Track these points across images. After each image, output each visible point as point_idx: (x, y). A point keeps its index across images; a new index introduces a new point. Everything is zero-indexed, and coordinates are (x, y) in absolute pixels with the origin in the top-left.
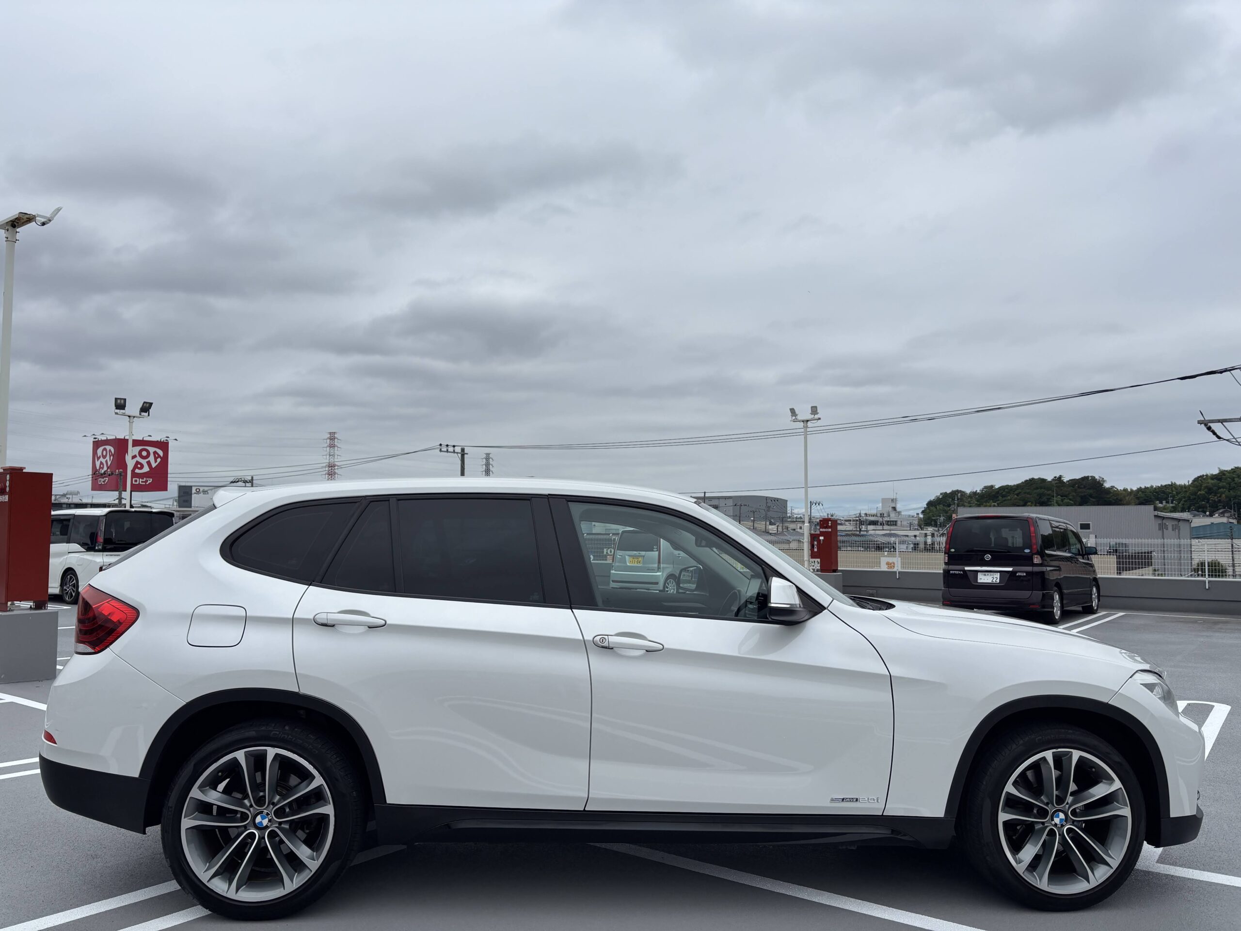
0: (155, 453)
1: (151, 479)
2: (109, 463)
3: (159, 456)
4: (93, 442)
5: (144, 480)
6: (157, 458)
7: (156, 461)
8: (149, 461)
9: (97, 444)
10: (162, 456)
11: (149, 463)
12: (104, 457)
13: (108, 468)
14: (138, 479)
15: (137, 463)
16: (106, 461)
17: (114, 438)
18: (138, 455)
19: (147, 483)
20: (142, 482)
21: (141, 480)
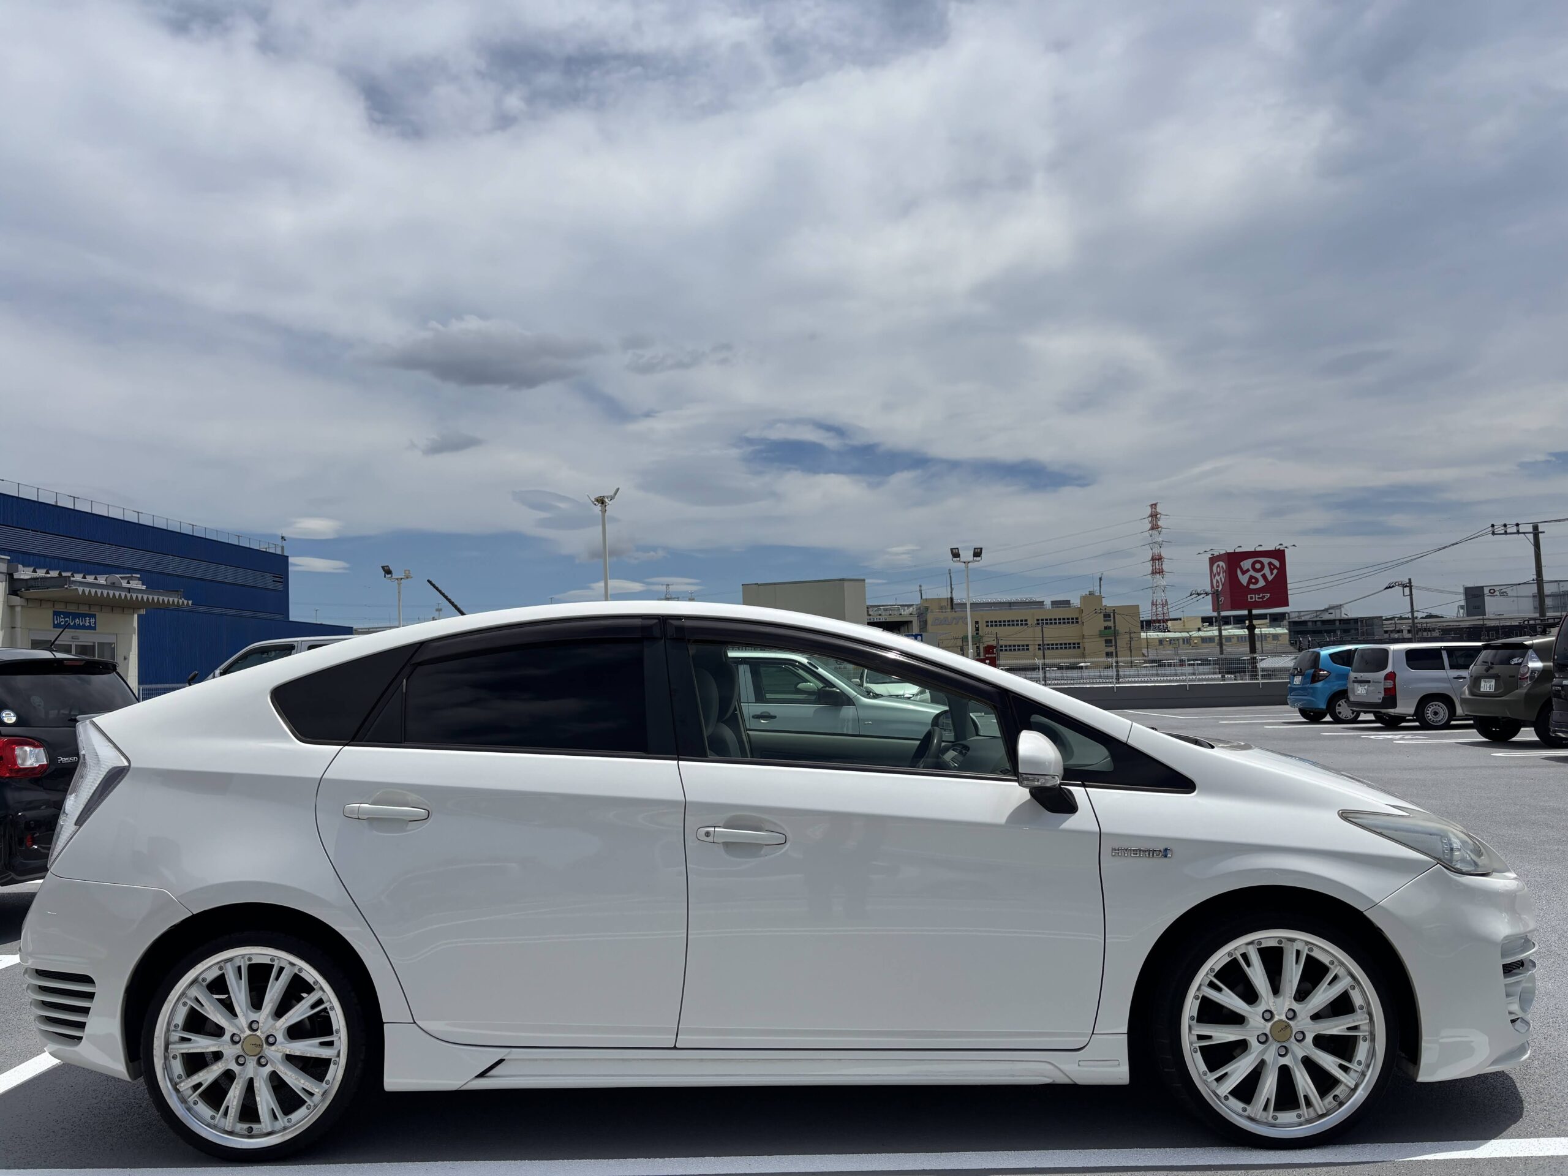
0: (1270, 564)
1: (1269, 595)
2: (1223, 580)
3: (1275, 567)
4: (1210, 558)
5: (1260, 596)
6: (1273, 569)
7: (1272, 574)
8: (1264, 574)
9: (1213, 560)
10: (1278, 566)
11: (1264, 576)
12: (1219, 574)
13: (1223, 585)
14: (1253, 596)
15: (1251, 577)
16: (1221, 578)
17: (1224, 552)
18: (1250, 569)
19: (1264, 599)
20: (1258, 598)
21: (1257, 596)
